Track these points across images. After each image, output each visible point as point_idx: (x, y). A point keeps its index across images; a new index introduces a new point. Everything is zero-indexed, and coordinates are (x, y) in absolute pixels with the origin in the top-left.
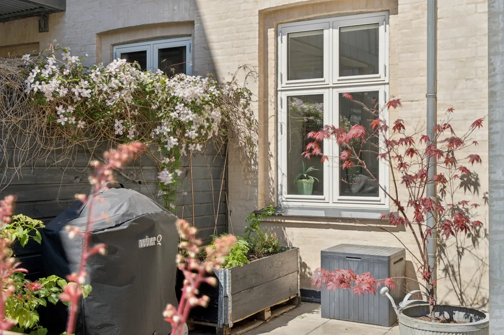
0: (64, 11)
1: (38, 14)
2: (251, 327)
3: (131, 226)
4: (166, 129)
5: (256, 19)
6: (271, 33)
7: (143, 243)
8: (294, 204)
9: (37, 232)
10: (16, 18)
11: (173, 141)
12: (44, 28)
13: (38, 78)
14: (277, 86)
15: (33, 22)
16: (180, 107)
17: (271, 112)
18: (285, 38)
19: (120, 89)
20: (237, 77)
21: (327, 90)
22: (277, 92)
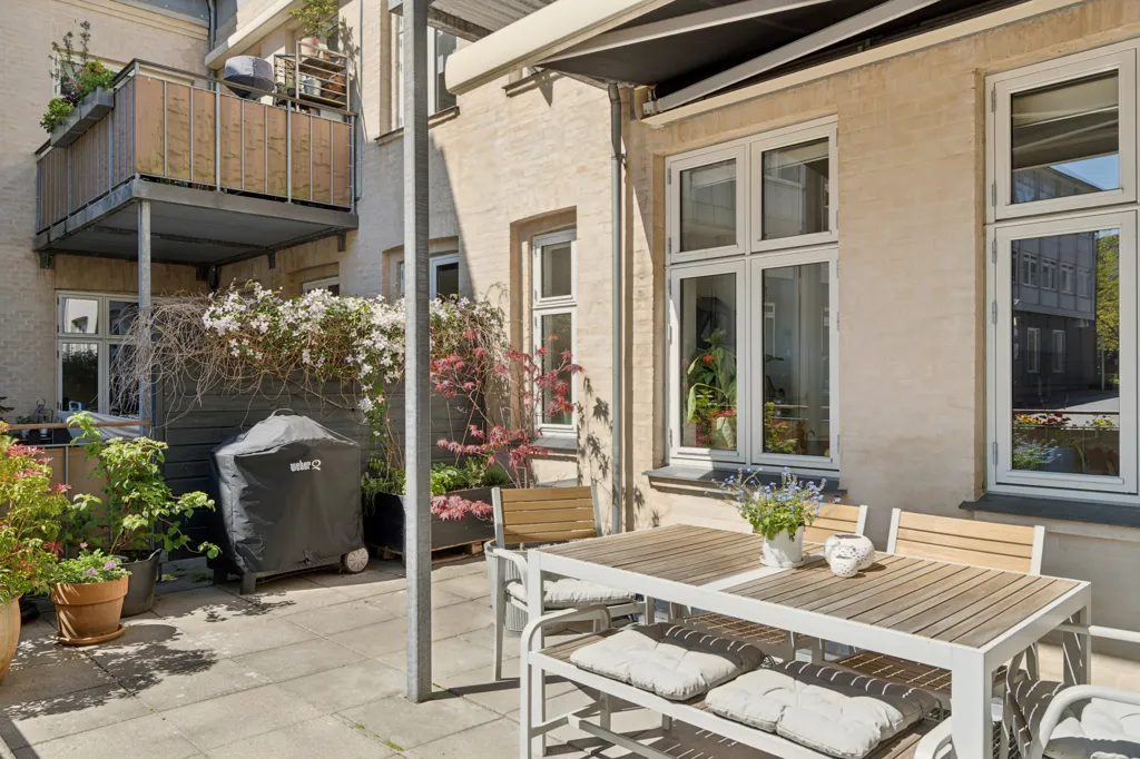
0: (356, 229)
1: (335, 233)
2: (459, 558)
3: (280, 451)
4: (361, 358)
5: (507, 233)
6: (525, 245)
7: (294, 467)
8: (551, 433)
9: (160, 453)
10: (319, 237)
11: (367, 368)
12: (342, 248)
13: (213, 315)
14: (532, 304)
15: (334, 240)
16: (375, 334)
17: (526, 334)
18: (539, 251)
19: (307, 320)
20: (489, 296)
21: (574, 308)
22: (531, 311)
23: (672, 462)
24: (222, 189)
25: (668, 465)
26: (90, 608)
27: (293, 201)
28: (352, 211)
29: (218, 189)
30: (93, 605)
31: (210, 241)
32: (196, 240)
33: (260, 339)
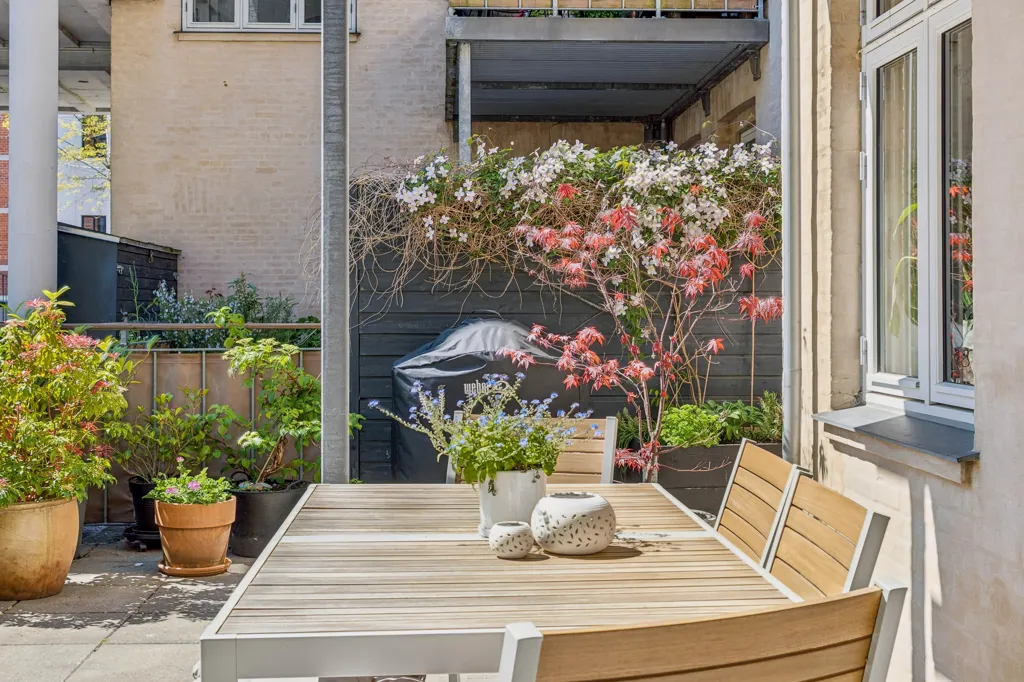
7: (470, 389)
23: (868, 398)
24: (560, 13)
25: (862, 404)
26: (179, 532)
27: (664, 13)
28: (761, 15)
29: (555, 13)
30: (182, 529)
31: (613, 85)
32: (593, 85)
33: (477, 215)
